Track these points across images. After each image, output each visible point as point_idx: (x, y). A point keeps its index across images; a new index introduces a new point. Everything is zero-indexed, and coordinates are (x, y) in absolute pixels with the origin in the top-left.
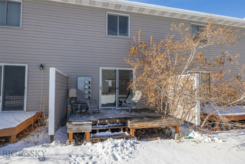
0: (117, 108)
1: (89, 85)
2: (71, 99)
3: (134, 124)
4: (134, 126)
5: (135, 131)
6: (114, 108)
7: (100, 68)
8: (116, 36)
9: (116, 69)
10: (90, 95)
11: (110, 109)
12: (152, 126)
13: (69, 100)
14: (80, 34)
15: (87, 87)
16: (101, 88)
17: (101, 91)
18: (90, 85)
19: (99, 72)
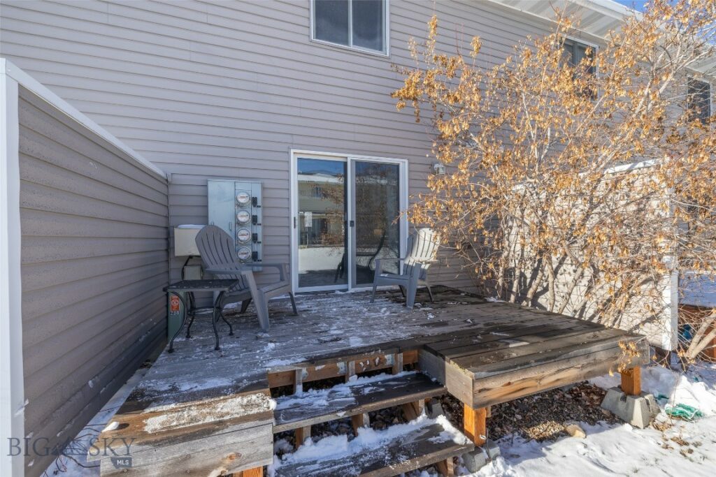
0: (351, 290)
1: (254, 209)
2: (186, 265)
3: (488, 385)
4: (487, 394)
5: (490, 416)
6: (341, 290)
7: (292, 151)
8: (346, 47)
9: (347, 158)
10: (258, 248)
11: (327, 292)
12: (558, 380)
13: (175, 266)
14: (212, 20)
15: (244, 217)
16: (297, 222)
17: (295, 234)
18: (258, 212)
19: (289, 167)
